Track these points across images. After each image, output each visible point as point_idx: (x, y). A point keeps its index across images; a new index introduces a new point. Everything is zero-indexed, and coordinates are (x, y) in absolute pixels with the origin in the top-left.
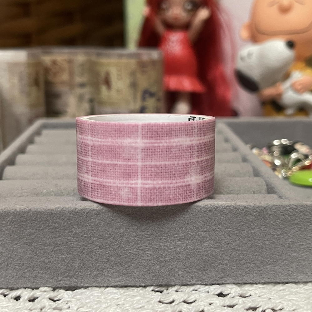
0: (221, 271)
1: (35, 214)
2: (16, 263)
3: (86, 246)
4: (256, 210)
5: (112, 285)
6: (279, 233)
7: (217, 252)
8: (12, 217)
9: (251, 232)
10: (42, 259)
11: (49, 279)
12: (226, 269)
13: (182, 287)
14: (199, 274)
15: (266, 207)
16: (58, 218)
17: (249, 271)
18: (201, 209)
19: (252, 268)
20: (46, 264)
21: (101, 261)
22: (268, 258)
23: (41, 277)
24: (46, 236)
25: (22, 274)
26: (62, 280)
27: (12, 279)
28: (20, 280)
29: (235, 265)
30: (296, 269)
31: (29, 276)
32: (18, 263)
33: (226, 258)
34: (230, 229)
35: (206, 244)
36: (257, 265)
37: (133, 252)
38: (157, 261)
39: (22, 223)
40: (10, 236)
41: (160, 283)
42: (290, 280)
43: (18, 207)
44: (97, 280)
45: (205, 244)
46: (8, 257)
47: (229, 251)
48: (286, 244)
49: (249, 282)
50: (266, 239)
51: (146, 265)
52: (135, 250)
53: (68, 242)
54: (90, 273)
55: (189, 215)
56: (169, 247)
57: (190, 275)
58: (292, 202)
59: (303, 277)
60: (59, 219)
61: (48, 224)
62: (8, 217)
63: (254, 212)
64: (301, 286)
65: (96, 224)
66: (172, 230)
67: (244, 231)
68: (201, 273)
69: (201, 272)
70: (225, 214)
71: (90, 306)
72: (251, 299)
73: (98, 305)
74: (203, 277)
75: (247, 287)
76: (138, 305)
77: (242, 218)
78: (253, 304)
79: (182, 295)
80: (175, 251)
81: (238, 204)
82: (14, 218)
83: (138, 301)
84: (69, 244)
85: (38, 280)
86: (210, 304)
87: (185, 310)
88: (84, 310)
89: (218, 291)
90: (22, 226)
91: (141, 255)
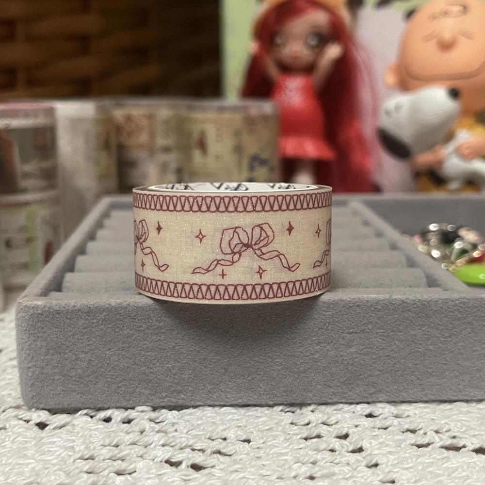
0: (371, 385)
1: (134, 309)
2: (108, 375)
3: (198, 352)
4: (418, 305)
5: (229, 404)
6: (447, 335)
7: (367, 360)
8: (105, 313)
9: (411, 333)
10: (141, 369)
11: (150, 396)
12: (378, 382)
13: (319, 407)
14: (343, 389)
15: (430, 301)
17: (407, 384)
18: (346, 303)
19: (412, 381)
20: (147, 375)
21: (217, 372)
22: (432, 368)
23: (140, 393)
24: (148, 339)
25: (116, 389)
26: (166, 396)
28: (113, 398)
30: (469, 382)
31: (124, 391)
32: (111, 375)
33: (378, 367)
34: (383, 329)
35: (353, 350)
36: (419, 377)
37: (259, 360)
38: (289, 371)
39: (118, 322)
40: (102, 339)
41: (293, 401)
43: (113, 301)
44: (211, 397)
45: (351, 350)
46: (98, 366)
47: (382, 358)
48: (455, 349)
49: (407, 400)
50: (429, 344)
51: (275, 377)
53: (175, 347)
54: (203, 387)
55: (330, 311)
56: (305, 353)
57: (332, 390)
58: (463, 295)
59: (477, 393)
61: (151, 323)
62: (100, 314)
63: (414, 308)
64: (474, 404)
67: (401, 332)
69: (345, 387)
70: (377, 310)
71: (204, 430)
72: (409, 420)
73: (214, 427)
74: (347, 393)
75: (404, 407)
76: (264, 427)
77: (399, 316)
78: (411, 426)
79: (320, 415)
80: (313, 358)
81: (394, 297)
82: (108, 316)
83: (264, 422)
84: (178, 349)
85: (136, 397)
86: (356, 426)
87: (325, 432)
88: (197, 433)
89: (367, 412)
90: (117, 325)
91: (269, 364)
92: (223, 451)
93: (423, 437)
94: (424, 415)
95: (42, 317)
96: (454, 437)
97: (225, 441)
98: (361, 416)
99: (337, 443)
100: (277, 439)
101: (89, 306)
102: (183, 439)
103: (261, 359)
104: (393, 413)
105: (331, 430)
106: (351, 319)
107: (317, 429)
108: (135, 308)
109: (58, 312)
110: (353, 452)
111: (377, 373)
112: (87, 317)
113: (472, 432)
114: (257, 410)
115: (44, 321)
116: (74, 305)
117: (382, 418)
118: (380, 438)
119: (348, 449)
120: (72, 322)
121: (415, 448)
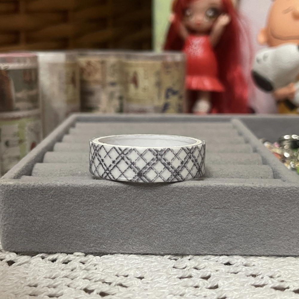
0: (230, 244)
2: (56, 231)
3: (114, 218)
4: (261, 191)
5: (135, 253)
6: (282, 212)
7: (227, 227)
8: (53, 191)
9: (257, 210)
10: (77, 228)
11: (83, 246)
12: (234, 242)
13: (195, 257)
14: (210, 245)
15: (270, 188)
17: (254, 244)
18: (213, 189)
19: (258, 242)
20: (81, 232)
21: (126, 231)
22: (271, 233)
23: (76, 243)
24: (81, 209)
25: (60, 241)
26: (93, 246)
27: (52, 245)
28: (59, 246)
29: (242, 239)
30: (296, 244)
31: (66, 242)
33: (235, 232)
34: (239, 207)
36: (262, 239)
38: (174, 233)
39: (62, 197)
40: (51, 207)
41: (177, 252)
43: (59, 184)
44: (123, 248)
45: (216, 220)
46: (49, 225)
47: (237, 226)
48: (288, 221)
49: (255, 254)
50: (269, 217)
51: (165, 236)
53: (99, 214)
54: (117, 241)
55: (202, 194)
56: (185, 221)
57: (203, 246)
58: (293, 185)
60: (92, 194)
61: (84, 198)
62: (50, 191)
63: (260, 193)
65: (123, 199)
66: (188, 206)
67: (250, 209)
68: (213, 245)
70: (233, 193)
71: (114, 269)
72: (253, 268)
73: (121, 268)
74: (214, 248)
75: (252, 259)
76: (155, 269)
77: (249, 198)
78: (254, 272)
79: (194, 263)
80: (190, 224)
81: (246, 185)
82: (55, 192)
83: (156, 265)
84: (101, 216)
85: (73, 246)
86: (217, 271)
87: (194, 274)
88: (109, 271)
89: (226, 261)
90: (61, 199)
91: (161, 227)
92: (124, 284)
93: (260, 280)
94: (264, 265)
95: (13, 192)
96: (282, 281)
97: (126, 278)
98: (221, 264)
99: (201, 282)
100: (161, 277)
101: (43, 186)
102: (98, 275)
103: (155, 224)
104: (243, 263)
105: (199, 272)
106: (216, 199)
107: (189, 272)
108: (73, 188)
109: (23, 190)
110: (211, 288)
111: (234, 236)
112: (42, 193)
113: (294, 278)
114: (153, 257)
115: (14, 195)
116: (33, 186)
117: (235, 266)
118: (231, 279)
119: (207, 286)
120: (32, 196)
121: (253, 287)
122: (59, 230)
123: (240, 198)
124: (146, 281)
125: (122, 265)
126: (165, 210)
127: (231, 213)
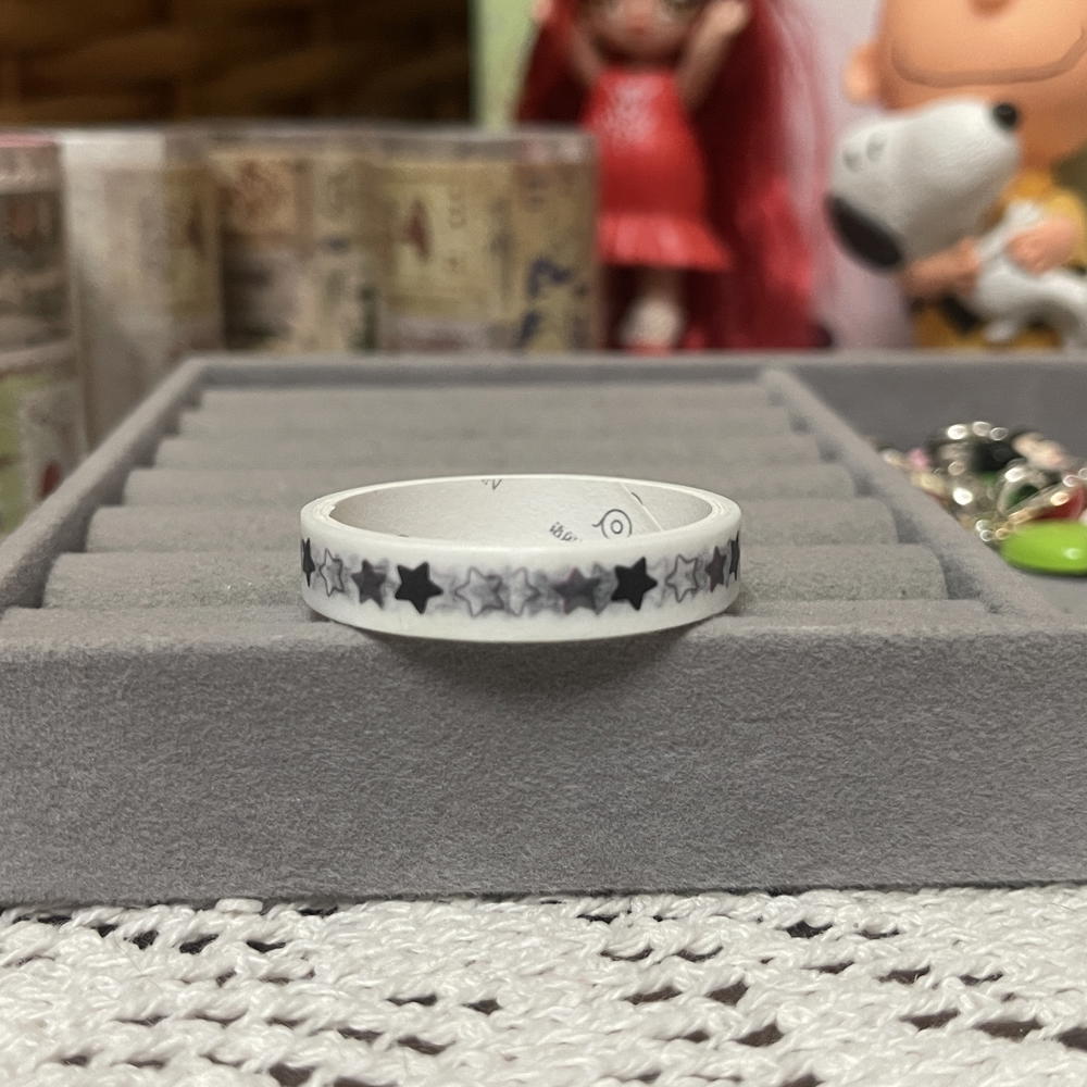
0: (804, 848)
1: (204, 662)
2: (142, 822)
3: (369, 767)
4: (922, 651)
6: (995, 726)
7: (793, 787)
9: (903, 721)
10: (226, 809)
11: (250, 874)
12: (820, 841)
14: (733, 856)
15: (955, 640)
16: (280, 676)
17: (894, 845)
18: (743, 647)
20: (242, 824)
21: (417, 815)
22: (955, 805)
23: (225, 866)
24: (240, 735)
25: (163, 857)
26: (291, 874)
27: (130, 874)
28: (157, 877)
29: (851, 829)
30: (1046, 840)
31: (185, 863)
32: (150, 822)
33: (821, 804)
34: (837, 711)
35: (760, 762)
36: (922, 827)
37: (522, 785)
38: (598, 813)
39: (165, 693)
40: (125, 733)
41: (607, 886)
42: (1022, 873)
43: (151, 642)
44: (403, 877)
45: (755, 761)
46: (118, 801)
47: (832, 783)
48: (1015, 760)
50: (950, 746)
51: (564, 826)
52: (527, 779)
54: (381, 852)
55: (702, 667)
56: (638, 770)
57: (706, 859)
58: (1037, 626)
60: (283, 678)
61: (249, 695)
62: (118, 673)
63: (916, 658)
65: (403, 695)
66: (648, 716)
67: (881, 717)
68: (740, 855)
69: (739, 851)
70: (818, 663)
71: (380, 971)
72: (896, 944)
73: (406, 966)
74: (745, 866)
75: (886, 902)
76: (534, 964)
77: (876, 677)
78: (903, 960)
79: (676, 931)
80: (658, 781)
81: (864, 632)
82: (137, 677)
83: (536, 949)
84: (318, 760)
85: (214, 876)
86: (765, 961)
87: (684, 981)
88: (361, 983)
89: (794, 918)
90: (163, 701)
91: (548, 796)
92: (425, 1037)
93: (931, 997)
94: (934, 931)
96: (1009, 997)
97: (430, 1008)
98: (777, 933)
99: (713, 1015)
100: (562, 1001)
101: (89, 653)
102: (325, 1000)
103: (527, 783)
104: (856, 925)
105: (701, 973)
106: (753, 687)
107: (663, 971)
108: (207, 658)
109: (12, 669)
112: (84, 681)
113: (1055, 982)
116: (50, 652)
117: (831, 939)
118: (821, 1000)
119: (740, 1031)
120: (47, 691)
121: (910, 1029)
122: (155, 820)
123: (841, 680)
124: (507, 1019)
125: (409, 951)
126: (561, 733)
127: (811, 736)
